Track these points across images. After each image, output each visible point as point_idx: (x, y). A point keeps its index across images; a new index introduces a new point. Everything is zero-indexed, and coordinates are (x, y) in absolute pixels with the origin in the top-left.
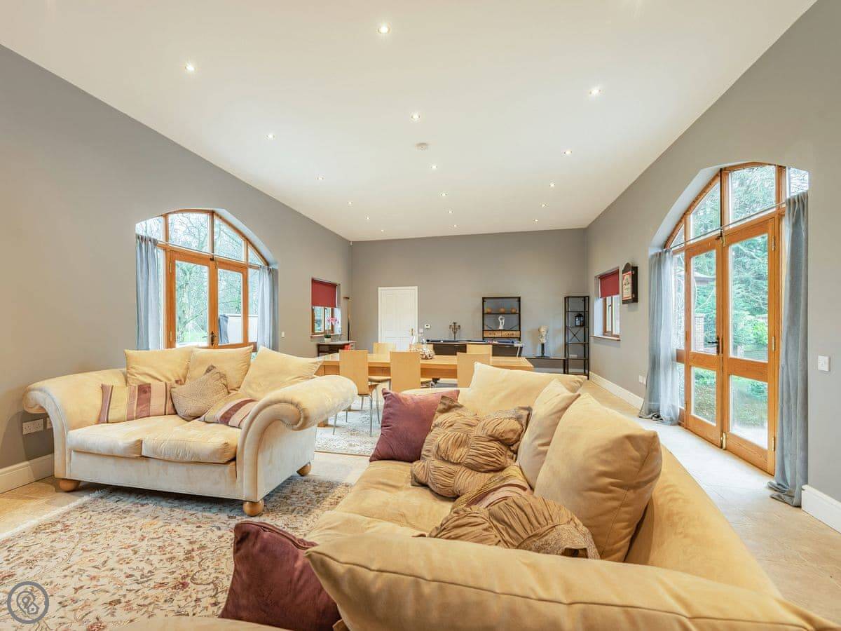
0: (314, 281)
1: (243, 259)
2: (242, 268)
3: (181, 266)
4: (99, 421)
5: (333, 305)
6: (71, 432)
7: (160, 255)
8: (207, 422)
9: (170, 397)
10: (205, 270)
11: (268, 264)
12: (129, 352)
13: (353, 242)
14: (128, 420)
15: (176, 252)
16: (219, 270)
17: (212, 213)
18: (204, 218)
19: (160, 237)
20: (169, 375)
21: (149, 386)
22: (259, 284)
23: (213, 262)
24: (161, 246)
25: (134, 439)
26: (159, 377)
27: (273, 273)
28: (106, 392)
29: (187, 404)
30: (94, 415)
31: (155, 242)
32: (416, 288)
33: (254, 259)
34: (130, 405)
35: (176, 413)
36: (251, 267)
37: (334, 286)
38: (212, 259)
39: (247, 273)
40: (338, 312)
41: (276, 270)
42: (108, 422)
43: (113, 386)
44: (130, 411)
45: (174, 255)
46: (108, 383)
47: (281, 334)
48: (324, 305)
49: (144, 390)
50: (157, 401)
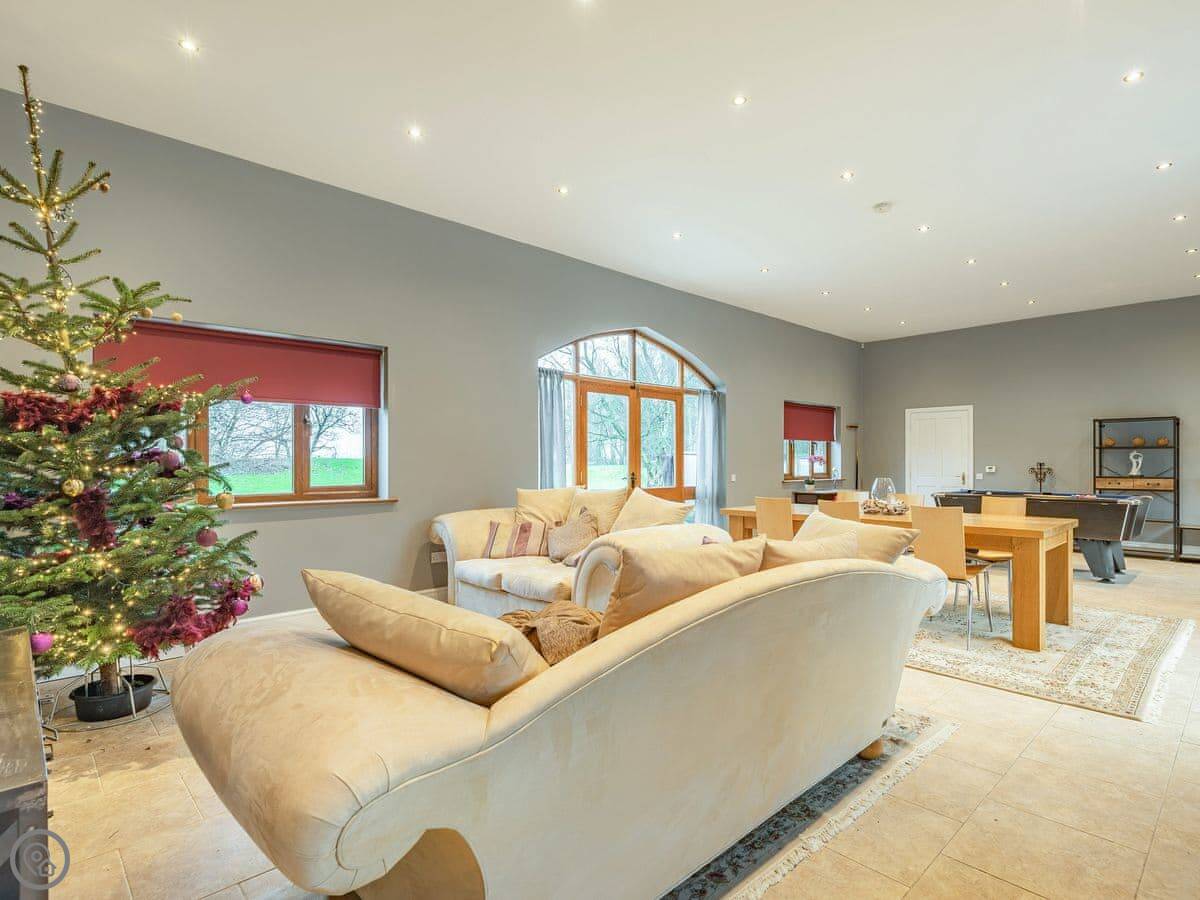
0: (788, 405)
1: (677, 384)
2: (676, 395)
3: (593, 398)
4: (483, 556)
5: (829, 438)
6: (457, 563)
7: (569, 387)
8: (568, 566)
9: (545, 536)
10: (625, 400)
11: (713, 387)
12: (520, 490)
13: (868, 344)
14: (507, 557)
15: (588, 383)
16: (642, 399)
17: (634, 333)
18: (626, 338)
19: (570, 369)
20: (551, 515)
21: (530, 525)
22: (700, 414)
23: (636, 391)
24: (569, 378)
25: (497, 572)
26: (541, 516)
27: (719, 399)
28: (494, 527)
29: (557, 548)
30: (480, 550)
31: (562, 376)
32: (970, 408)
33: (694, 382)
34: (510, 543)
35: (548, 555)
36: (689, 392)
37: (830, 411)
38: (633, 388)
39: (682, 399)
40: (836, 448)
41: (724, 396)
42: (490, 557)
43: (499, 524)
44: (509, 550)
45: (584, 386)
46: (496, 520)
47: (730, 477)
48: (813, 437)
49: (525, 529)
50: (534, 542)
